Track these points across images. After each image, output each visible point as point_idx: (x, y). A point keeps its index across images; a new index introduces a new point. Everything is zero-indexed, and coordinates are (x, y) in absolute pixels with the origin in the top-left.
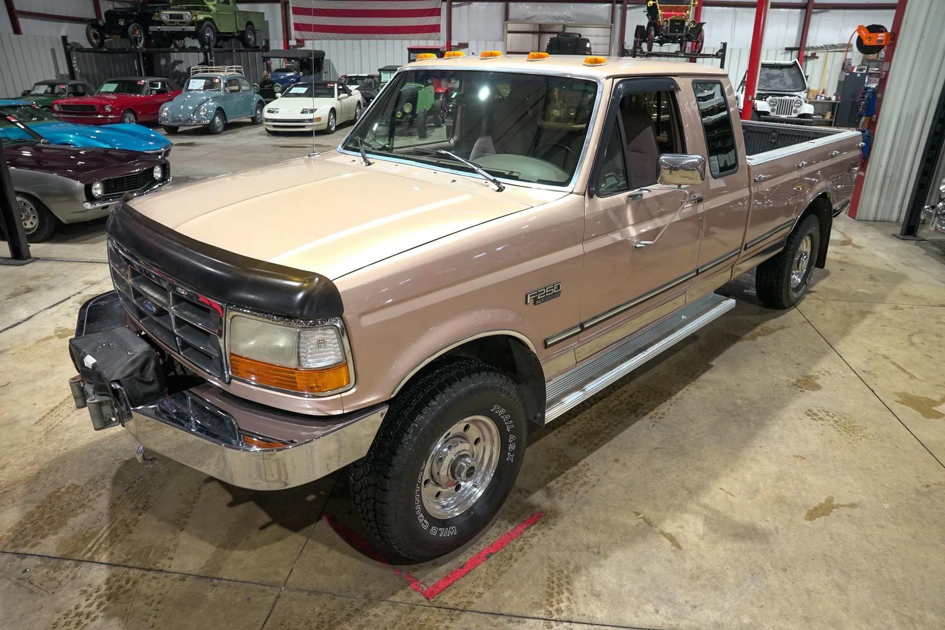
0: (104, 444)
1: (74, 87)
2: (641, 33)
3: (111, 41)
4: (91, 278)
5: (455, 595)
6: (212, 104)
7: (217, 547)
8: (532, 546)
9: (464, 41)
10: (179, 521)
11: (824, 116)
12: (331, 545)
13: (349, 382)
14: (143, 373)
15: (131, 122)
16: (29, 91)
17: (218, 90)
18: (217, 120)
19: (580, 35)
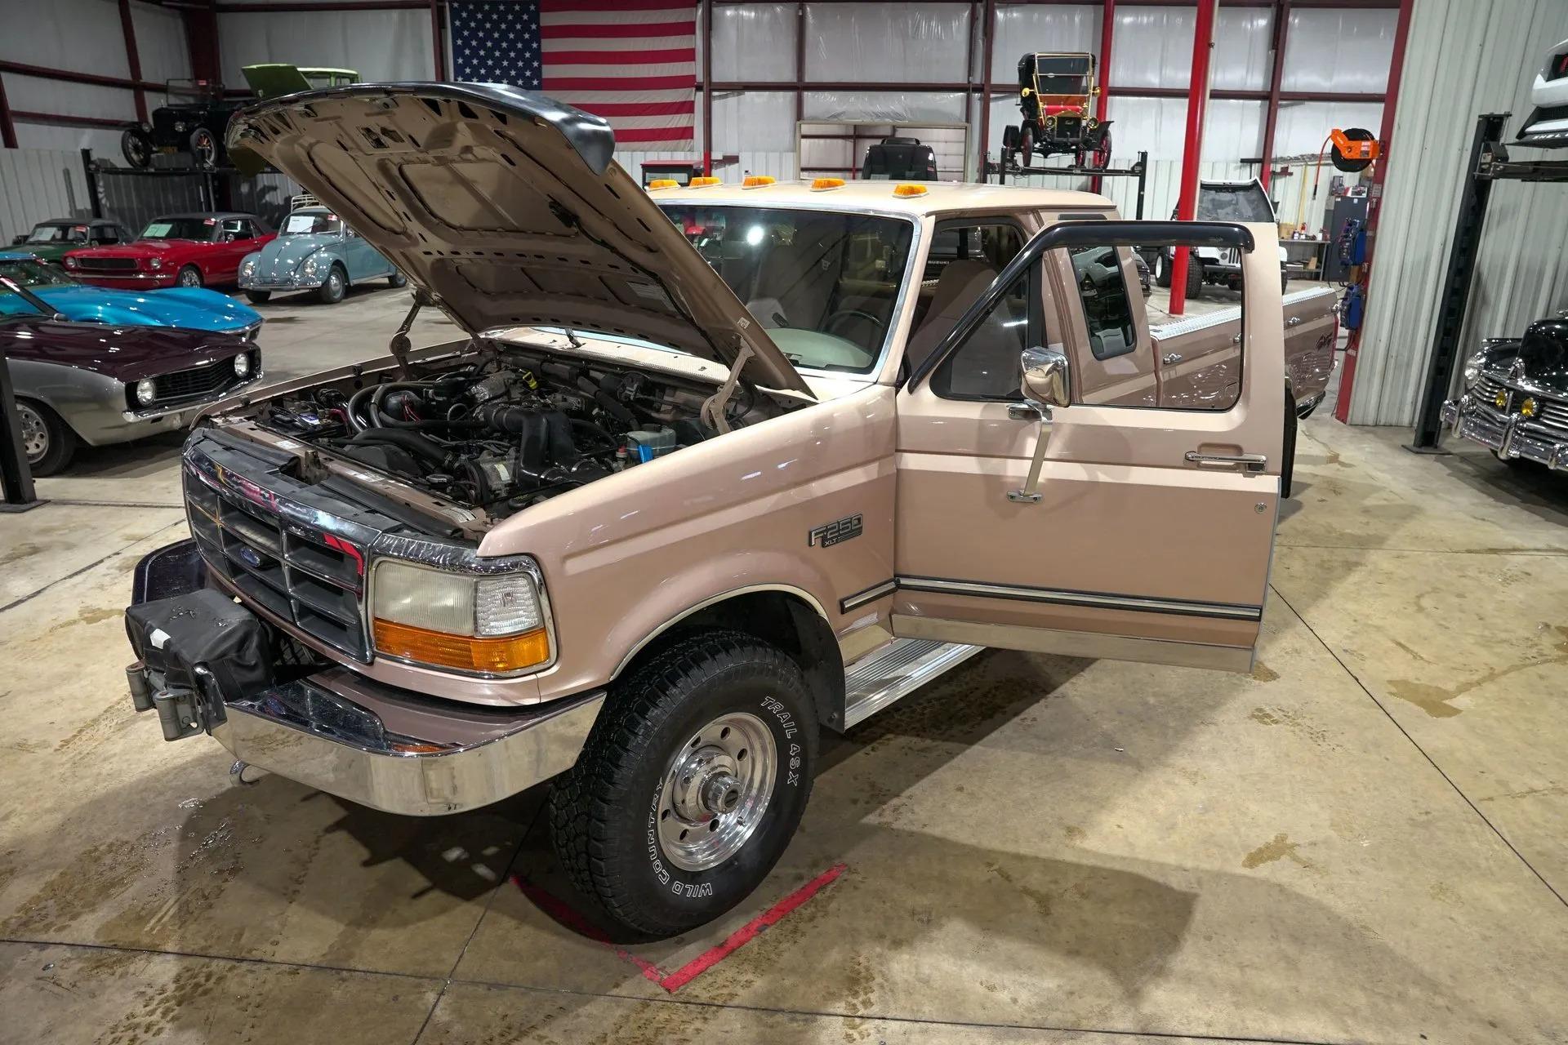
0: (165, 779)
1: (99, 229)
2: (1013, 138)
3: (162, 157)
4: (136, 530)
5: (711, 985)
6: (326, 255)
7: (347, 925)
8: (826, 914)
9: (731, 152)
10: (286, 888)
11: (1306, 264)
12: (522, 918)
13: (548, 656)
14: (242, 653)
15: (192, 285)
16: (26, 237)
17: (335, 234)
18: (334, 280)
19: (918, 142)
